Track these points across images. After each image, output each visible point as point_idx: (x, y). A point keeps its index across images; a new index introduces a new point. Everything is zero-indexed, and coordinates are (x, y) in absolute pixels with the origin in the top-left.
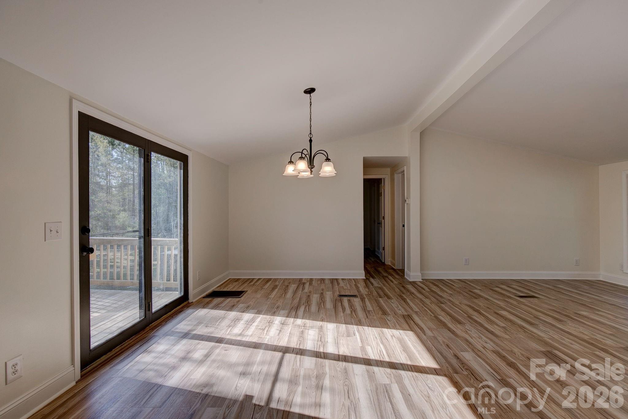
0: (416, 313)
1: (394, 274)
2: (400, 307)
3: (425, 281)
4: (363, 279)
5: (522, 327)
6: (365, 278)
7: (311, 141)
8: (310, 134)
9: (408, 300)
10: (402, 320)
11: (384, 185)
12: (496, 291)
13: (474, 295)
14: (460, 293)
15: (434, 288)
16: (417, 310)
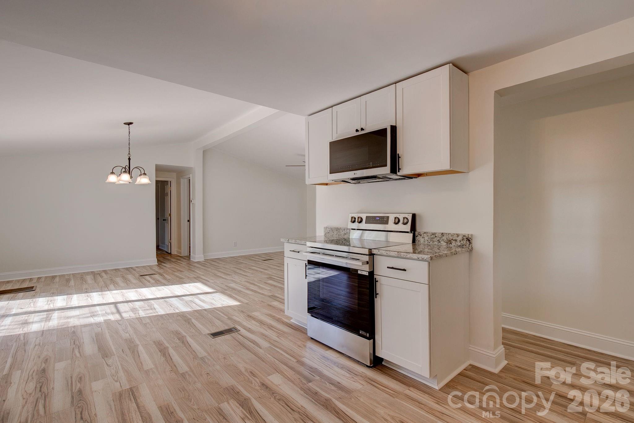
0: (203, 275)
1: (182, 259)
2: (191, 274)
3: (206, 260)
4: (156, 265)
5: (261, 272)
6: (158, 264)
7: (129, 159)
8: (129, 154)
9: (196, 271)
10: (194, 279)
11: (170, 187)
12: (252, 260)
13: (239, 263)
14: (230, 263)
15: (213, 263)
16: (203, 274)
